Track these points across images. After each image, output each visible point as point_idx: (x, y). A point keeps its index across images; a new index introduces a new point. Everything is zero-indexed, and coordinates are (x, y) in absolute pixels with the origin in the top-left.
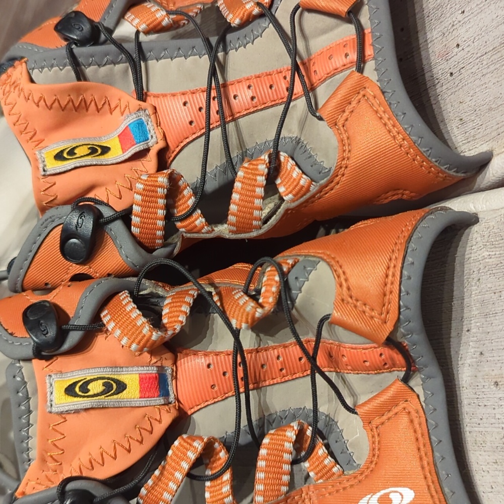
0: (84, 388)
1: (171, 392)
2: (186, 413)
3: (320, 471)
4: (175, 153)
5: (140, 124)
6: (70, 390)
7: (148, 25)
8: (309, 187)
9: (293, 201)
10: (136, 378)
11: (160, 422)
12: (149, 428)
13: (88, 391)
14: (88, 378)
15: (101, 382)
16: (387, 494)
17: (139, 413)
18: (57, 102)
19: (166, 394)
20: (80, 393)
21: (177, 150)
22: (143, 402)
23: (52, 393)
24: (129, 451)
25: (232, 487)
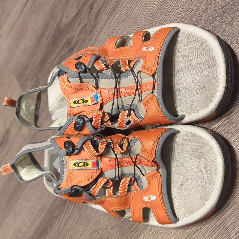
0: (78, 164)
1: (99, 166)
2: (103, 171)
3: (135, 189)
4: (105, 104)
5: (96, 96)
6: (75, 165)
7: (100, 69)
8: (137, 120)
9: (133, 123)
10: (91, 162)
11: (96, 174)
12: (93, 175)
13: (79, 165)
14: (79, 162)
15: (82, 163)
16: (150, 197)
17: (91, 171)
18: (75, 88)
19: (98, 167)
20: (77, 166)
21: (106, 103)
22: (93, 168)
23: (70, 165)
24: (88, 180)
25: (113, 191)
